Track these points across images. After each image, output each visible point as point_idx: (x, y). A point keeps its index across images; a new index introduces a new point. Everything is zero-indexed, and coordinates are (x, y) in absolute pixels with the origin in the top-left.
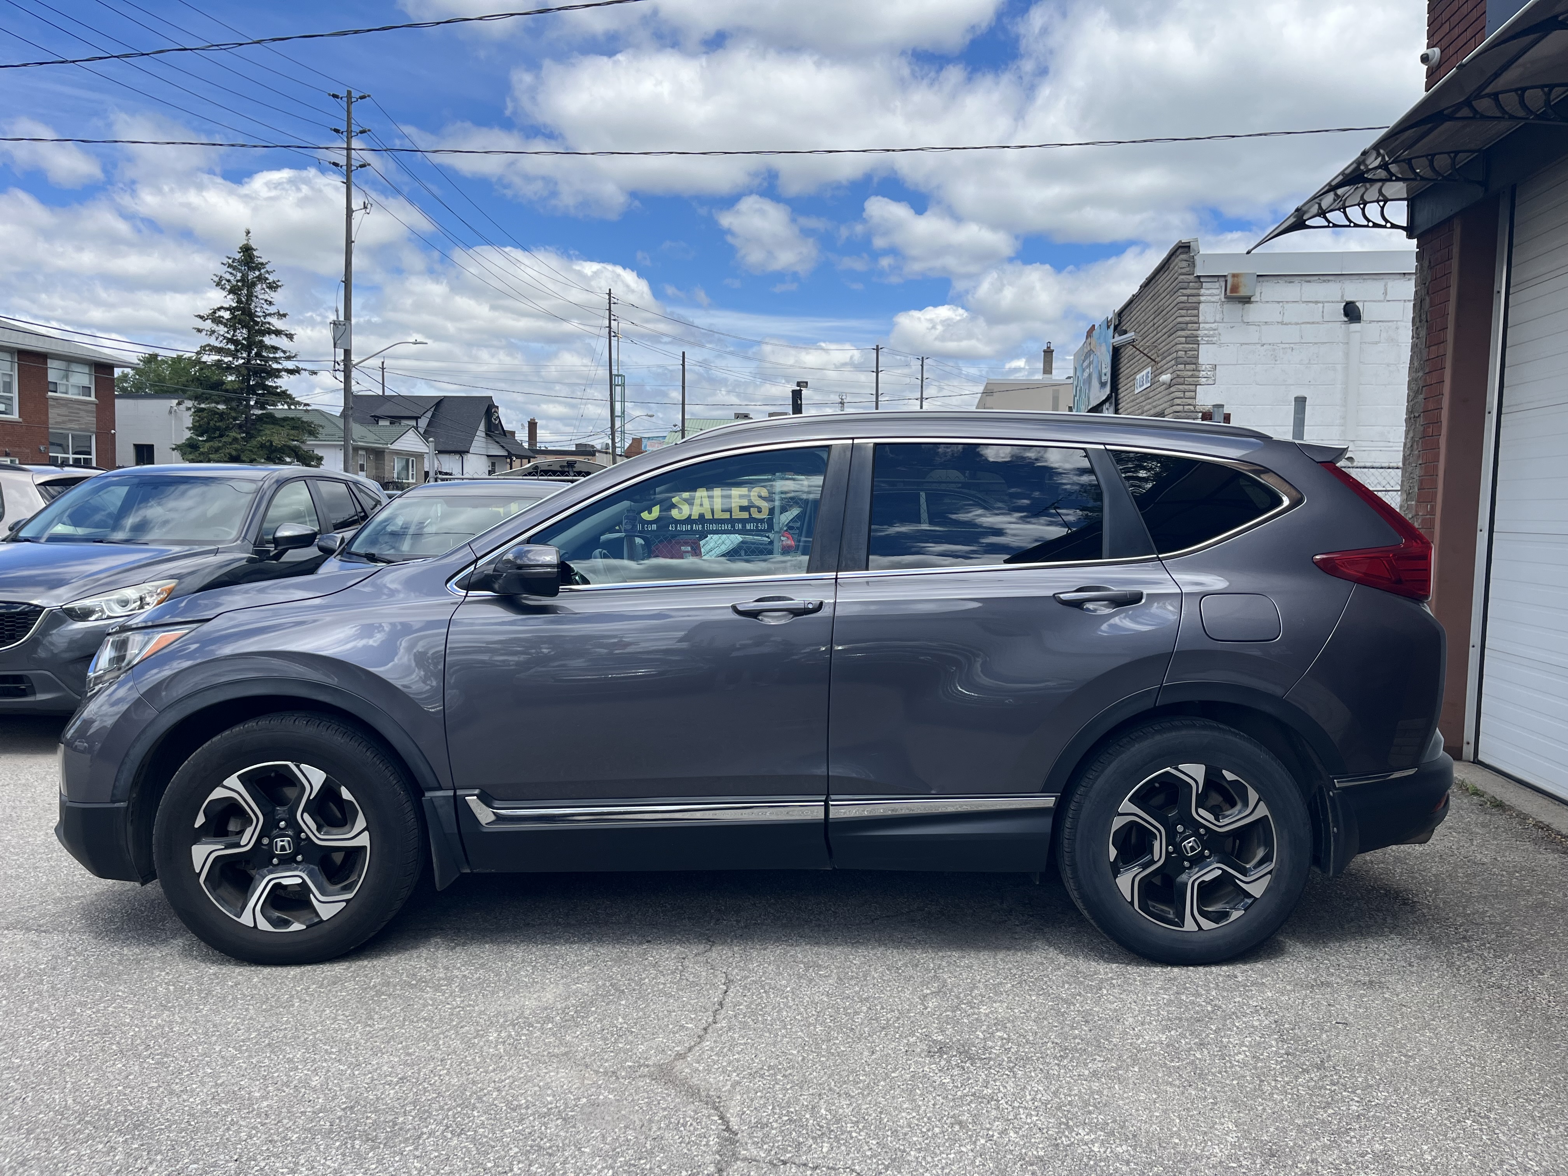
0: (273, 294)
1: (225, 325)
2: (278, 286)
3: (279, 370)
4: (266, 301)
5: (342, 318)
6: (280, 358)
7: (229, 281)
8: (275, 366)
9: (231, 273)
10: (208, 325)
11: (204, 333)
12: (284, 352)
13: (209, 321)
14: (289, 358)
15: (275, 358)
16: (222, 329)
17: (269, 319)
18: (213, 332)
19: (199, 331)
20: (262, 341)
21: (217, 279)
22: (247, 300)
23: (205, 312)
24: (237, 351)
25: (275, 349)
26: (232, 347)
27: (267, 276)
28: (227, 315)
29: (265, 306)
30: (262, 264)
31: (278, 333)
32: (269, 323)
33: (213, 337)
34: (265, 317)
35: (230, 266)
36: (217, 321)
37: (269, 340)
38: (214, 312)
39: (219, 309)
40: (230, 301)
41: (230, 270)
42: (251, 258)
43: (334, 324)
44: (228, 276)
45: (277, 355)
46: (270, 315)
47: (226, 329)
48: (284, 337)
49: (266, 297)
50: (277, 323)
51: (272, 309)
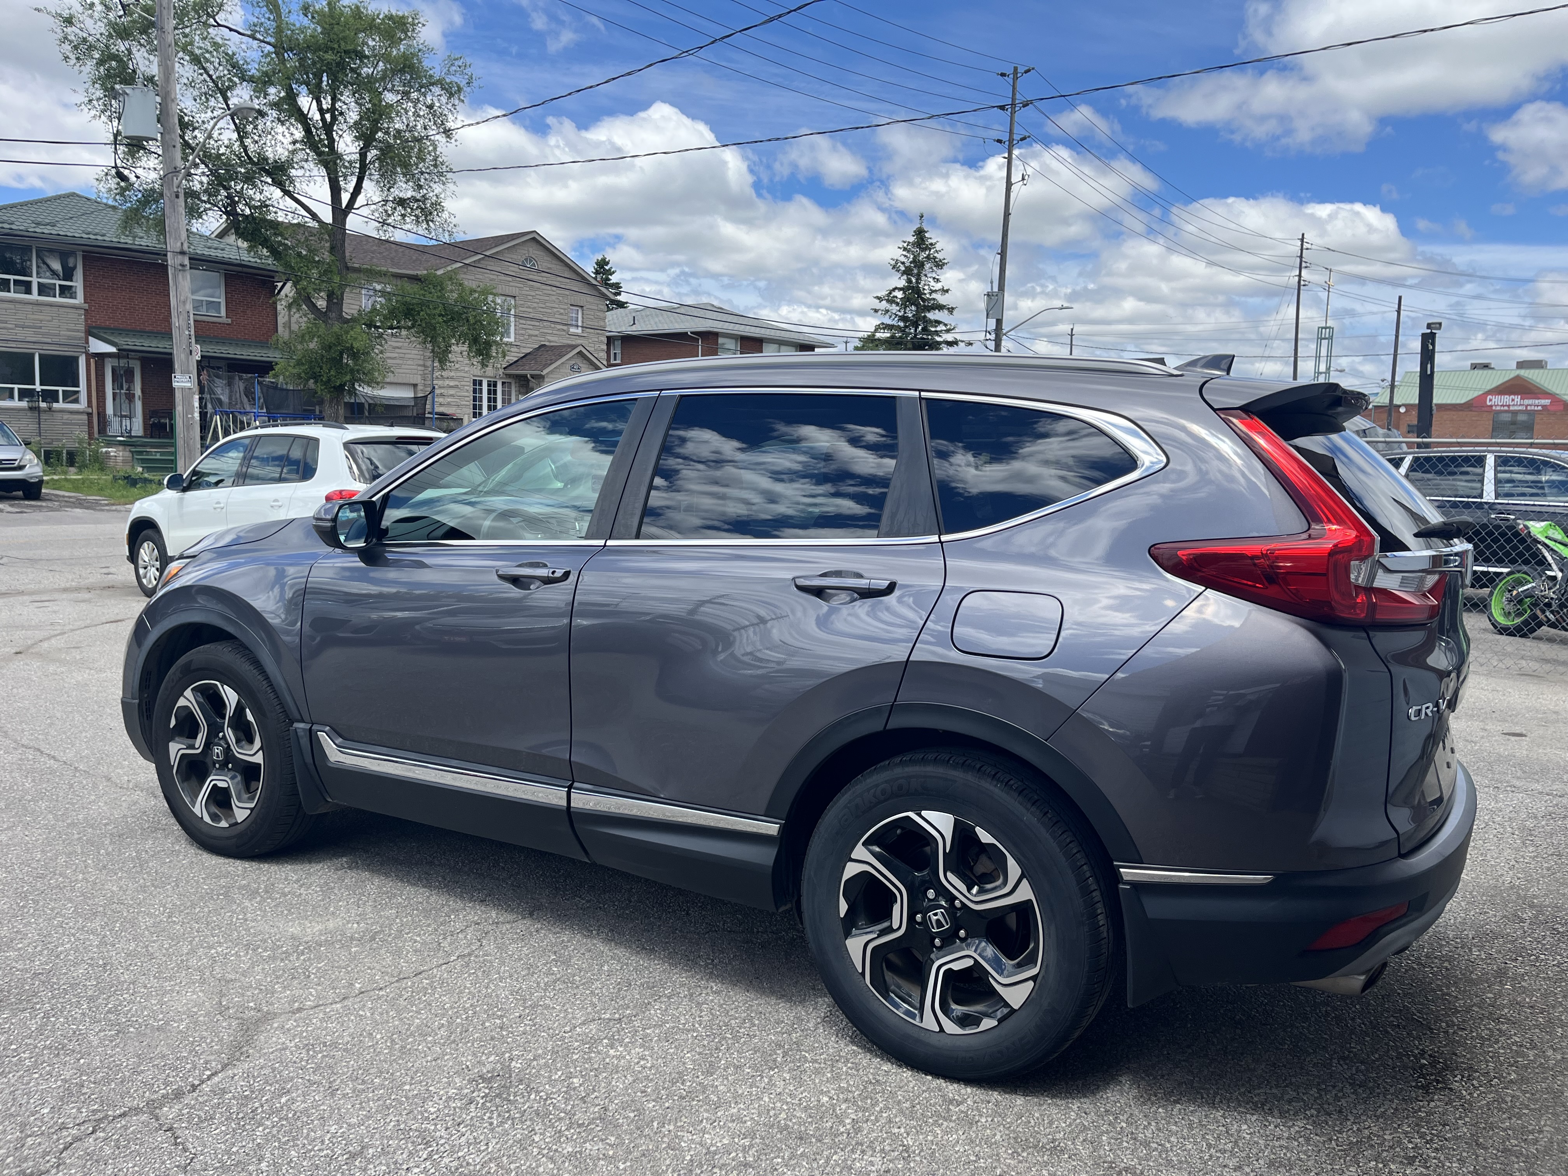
0: (939, 271)
1: (897, 304)
2: (944, 264)
3: (939, 343)
4: (934, 278)
5: (996, 289)
6: (941, 331)
7: (903, 263)
8: (938, 339)
9: (905, 256)
10: (884, 305)
11: (880, 312)
12: (946, 325)
13: (884, 302)
14: (948, 331)
15: (936, 331)
16: (894, 308)
17: (934, 296)
18: (887, 311)
19: (876, 311)
20: (925, 316)
21: (893, 263)
22: (917, 280)
23: (883, 293)
24: (906, 327)
25: (938, 322)
26: (902, 324)
27: (936, 255)
28: (899, 294)
29: (932, 283)
30: (931, 244)
31: (941, 307)
32: (934, 299)
33: (887, 316)
34: (930, 294)
35: (905, 249)
36: (891, 301)
37: (932, 315)
38: (890, 293)
39: (894, 290)
40: (902, 283)
41: (904, 253)
42: (923, 240)
43: (988, 295)
44: (903, 259)
45: (938, 329)
46: (936, 291)
47: (898, 308)
48: (946, 312)
49: (934, 275)
50: (941, 299)
51: (938, 286)
